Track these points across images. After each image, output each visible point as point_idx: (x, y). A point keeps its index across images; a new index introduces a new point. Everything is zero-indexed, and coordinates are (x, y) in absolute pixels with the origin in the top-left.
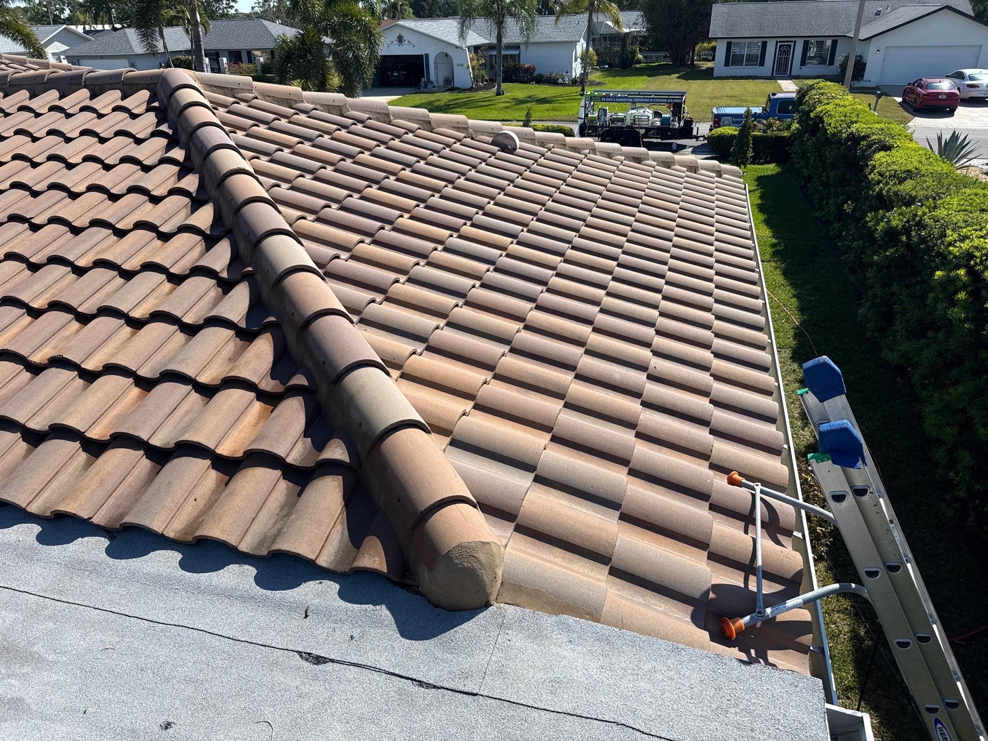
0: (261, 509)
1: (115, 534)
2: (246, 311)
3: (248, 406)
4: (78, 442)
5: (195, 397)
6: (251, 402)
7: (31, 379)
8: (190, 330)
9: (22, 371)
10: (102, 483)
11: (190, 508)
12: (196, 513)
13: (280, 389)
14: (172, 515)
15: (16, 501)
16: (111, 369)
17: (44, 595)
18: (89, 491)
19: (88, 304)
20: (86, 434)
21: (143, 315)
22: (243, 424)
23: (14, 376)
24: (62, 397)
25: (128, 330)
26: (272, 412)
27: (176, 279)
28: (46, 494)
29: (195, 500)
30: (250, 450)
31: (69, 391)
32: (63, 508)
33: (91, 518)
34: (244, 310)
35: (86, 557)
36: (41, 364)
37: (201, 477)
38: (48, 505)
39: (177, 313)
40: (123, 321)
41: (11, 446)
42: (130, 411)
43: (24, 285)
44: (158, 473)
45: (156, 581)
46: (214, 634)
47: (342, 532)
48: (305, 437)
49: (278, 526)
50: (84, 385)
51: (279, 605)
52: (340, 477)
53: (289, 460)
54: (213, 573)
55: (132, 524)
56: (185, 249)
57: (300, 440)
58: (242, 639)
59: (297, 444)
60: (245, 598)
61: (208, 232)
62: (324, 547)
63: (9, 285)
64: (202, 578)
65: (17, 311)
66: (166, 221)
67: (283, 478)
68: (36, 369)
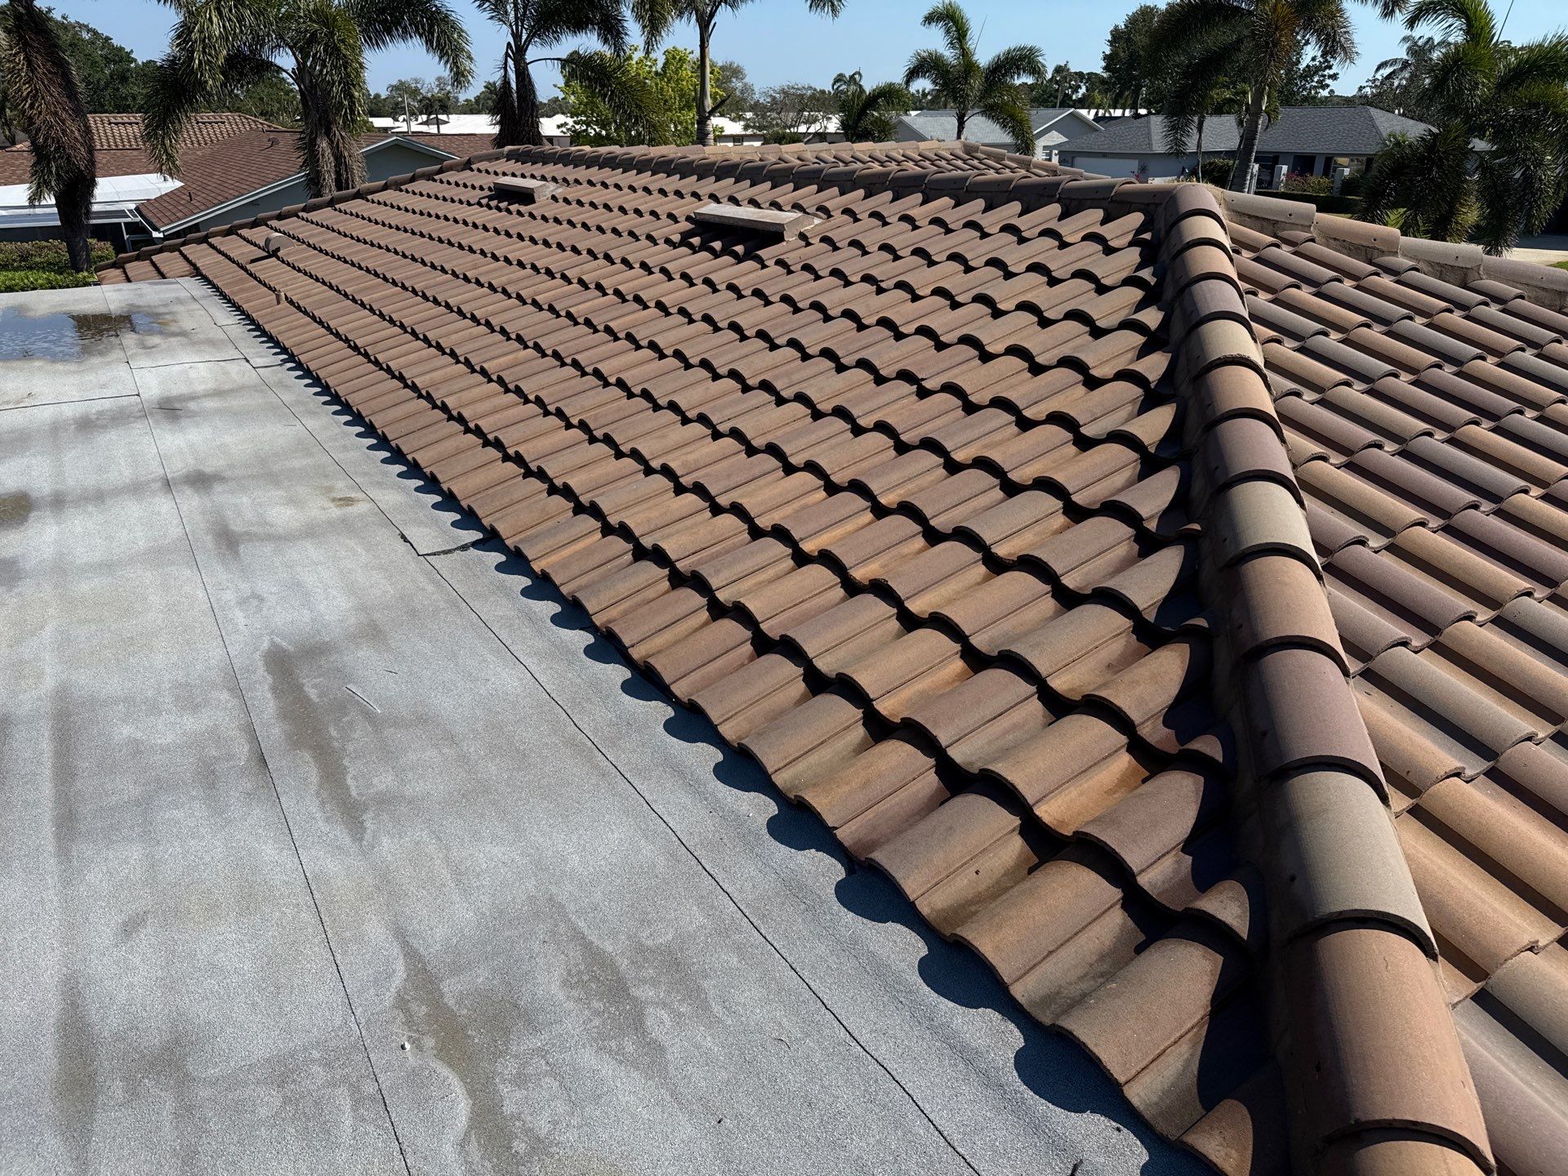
0: (1068, 940)
1: (856, 867)
2: (1163, 596)
3: (1110, 755)
4: (861, 711)
5: (1036, 706)
6: (1116, 751)
7: (843, 600)
8: (1068, 599)
9: (836, 584)
10: (866, 784)
11: (966, 881)
12: (970, 894)
13: (1173, 748)
14: (936, 880)
15: (764, 760)
16: (940, 623)
17: (745, 911)
18: (846, 789)
19: (945, 517)
20: (874, 703)
21: (1010, 554)
22: (1091, 783)
23: (826, 590)
24: (866, 639)
25: (982, 569)
26: (1144, 781)
27: (1076, 513)
28: (800, 766)
29: (977, 872)
30: (1086, 834)
31: (877, 633)
32: (809, 797)
34: (1161, 593)
35: (810, 882)
36: (860, 582)
37: (998, 840)
38: (797, 782)
39: (1058, 567)
40: (980, 556)
41: (788, 683)
42: (941, 692)
43: (881, 469)
44: (942, 803)
45: (879, 971)
46: (922, 1111)
47: (1188, 1061)
48: (1183, 850)
49: (1084, 986)
50: (898, 631)
51: (1036, 1127)
52: (1220, 959)
53: (1143, 880)
54: (959, 1007)
55: (881, 866)
56: (1107, 469)
57: (1174, 852)
58: (959, 1150)
59: (1165, 858)
60: (989, 1080)
61: (1152, 450)
62: (1147, 1071)
63: (865, 464)
64: (941, 1006)
65: (863, 503)
66: (1095, 419)
67: (1123, 907)
68: (852, 588)
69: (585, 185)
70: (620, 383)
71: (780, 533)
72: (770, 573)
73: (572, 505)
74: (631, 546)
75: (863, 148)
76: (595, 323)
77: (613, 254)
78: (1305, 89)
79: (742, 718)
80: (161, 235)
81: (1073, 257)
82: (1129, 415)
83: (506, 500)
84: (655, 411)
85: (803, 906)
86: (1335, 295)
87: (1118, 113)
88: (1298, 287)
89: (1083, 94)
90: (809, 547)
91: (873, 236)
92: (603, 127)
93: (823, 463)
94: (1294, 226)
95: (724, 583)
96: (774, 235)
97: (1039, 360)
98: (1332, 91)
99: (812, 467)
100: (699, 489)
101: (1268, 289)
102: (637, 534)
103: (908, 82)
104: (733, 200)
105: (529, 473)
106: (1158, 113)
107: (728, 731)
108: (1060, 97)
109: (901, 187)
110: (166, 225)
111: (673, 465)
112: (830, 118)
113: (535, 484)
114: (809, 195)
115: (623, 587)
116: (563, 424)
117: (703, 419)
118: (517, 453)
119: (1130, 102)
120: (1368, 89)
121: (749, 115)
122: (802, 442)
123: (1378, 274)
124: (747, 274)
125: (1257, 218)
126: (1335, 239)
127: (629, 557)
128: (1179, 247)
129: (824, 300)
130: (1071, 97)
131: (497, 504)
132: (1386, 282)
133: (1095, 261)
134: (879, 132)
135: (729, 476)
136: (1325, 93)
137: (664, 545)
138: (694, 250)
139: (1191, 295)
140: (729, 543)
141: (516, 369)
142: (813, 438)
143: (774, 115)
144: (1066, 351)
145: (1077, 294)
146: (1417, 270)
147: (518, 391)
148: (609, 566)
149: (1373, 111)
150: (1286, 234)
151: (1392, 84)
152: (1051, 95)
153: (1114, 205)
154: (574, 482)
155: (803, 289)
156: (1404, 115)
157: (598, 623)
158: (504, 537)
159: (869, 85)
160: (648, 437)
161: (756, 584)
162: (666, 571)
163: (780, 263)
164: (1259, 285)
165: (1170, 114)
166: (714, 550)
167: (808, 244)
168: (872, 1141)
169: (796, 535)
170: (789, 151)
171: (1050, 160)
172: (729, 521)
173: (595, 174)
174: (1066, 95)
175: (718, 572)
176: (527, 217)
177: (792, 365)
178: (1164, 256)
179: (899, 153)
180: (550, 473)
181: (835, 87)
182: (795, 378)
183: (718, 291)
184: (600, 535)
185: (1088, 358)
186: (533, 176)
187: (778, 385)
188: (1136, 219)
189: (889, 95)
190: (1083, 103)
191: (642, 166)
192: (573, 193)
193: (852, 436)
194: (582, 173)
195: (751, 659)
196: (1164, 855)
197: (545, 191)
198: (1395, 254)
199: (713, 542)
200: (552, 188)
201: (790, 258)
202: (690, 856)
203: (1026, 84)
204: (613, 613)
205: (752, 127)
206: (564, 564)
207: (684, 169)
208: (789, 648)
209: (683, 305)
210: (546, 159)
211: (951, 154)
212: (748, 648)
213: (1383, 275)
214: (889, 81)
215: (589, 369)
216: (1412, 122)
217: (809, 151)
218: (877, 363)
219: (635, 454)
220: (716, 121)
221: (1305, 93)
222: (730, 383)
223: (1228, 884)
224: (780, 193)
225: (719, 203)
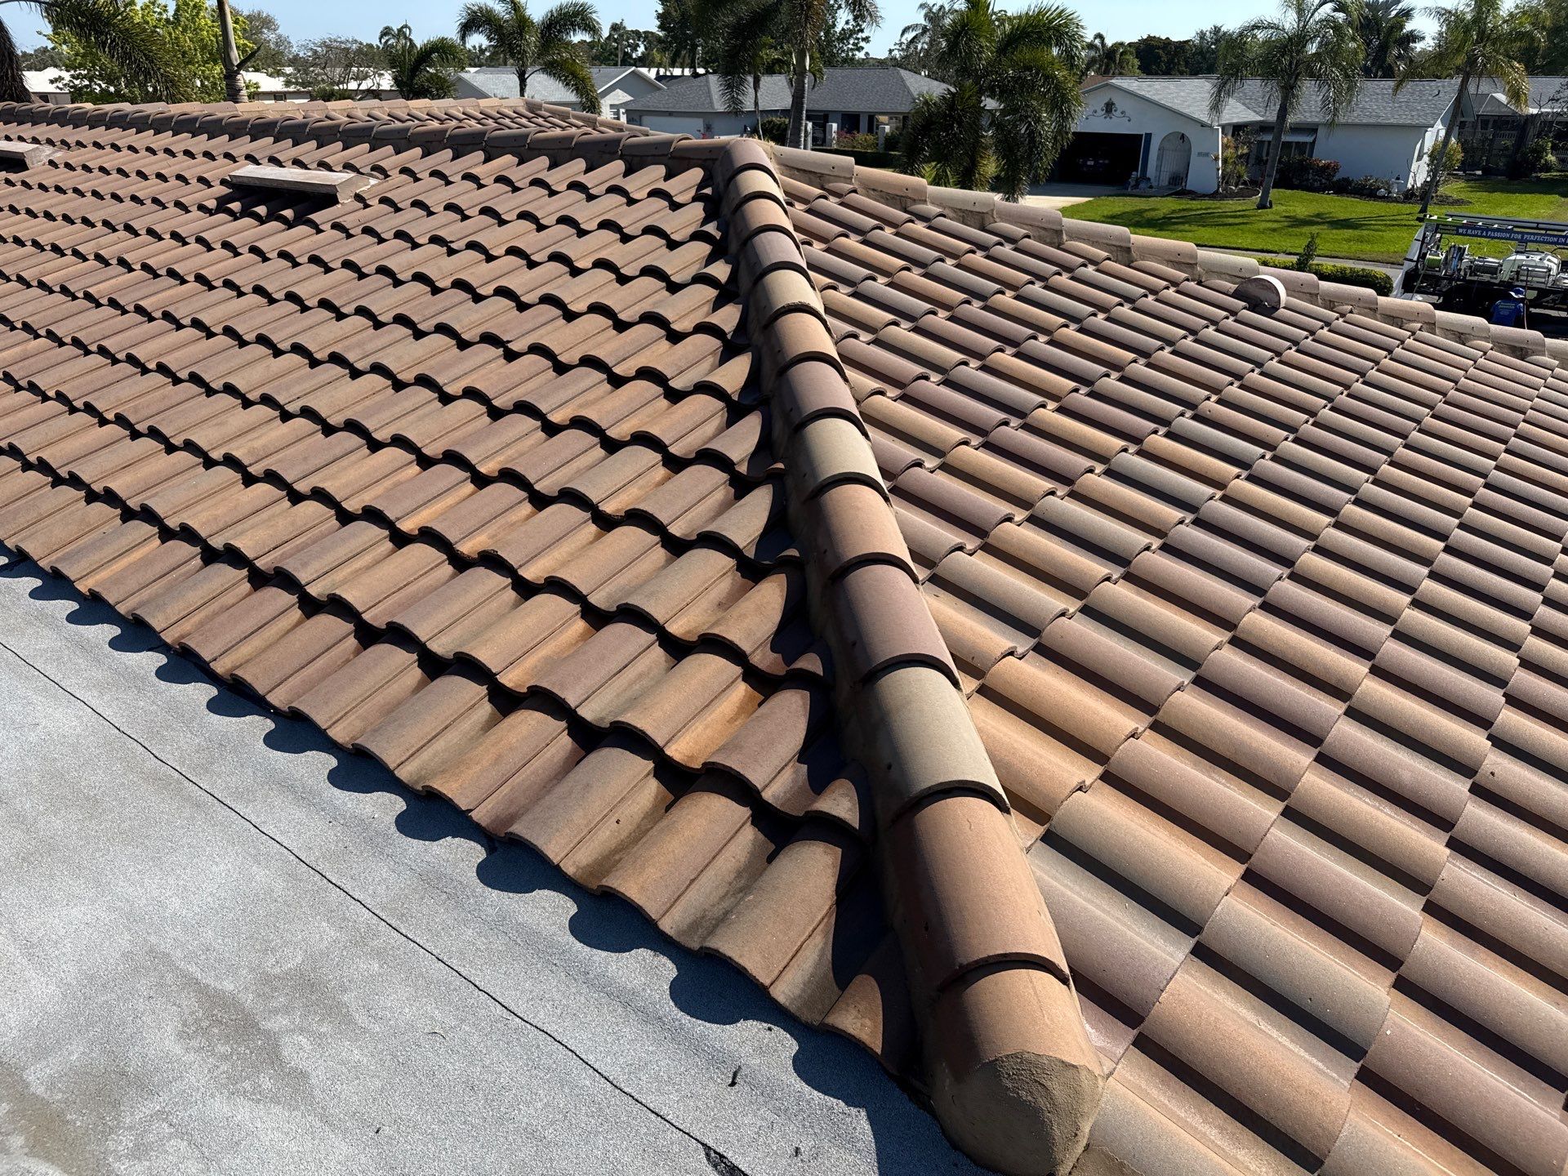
0: (707, 865)
1: (497, 845)
2: (759, 533)
3: (728, 687)
4: (485, 687)
5: (658, 653)
6: (733, 682)
7: (453, 577)
8: (676, 547)
9: (443, 562)
10: (498, 759)
11: (608, 833)
12: (613, 844)
13: (781, 670)
14: (578, 838)
15: (384, 757)
16: (556, 586)
17: (380, 914)
18: (479, 767)
19: (549, 481)
20: (498, 676)
21: (618, 510)
22: (713, 716)
23: (432, 569)
24: (482, 613)
25: (592, 528)
26: (760, 705)
27: (675, 464)
28: (425, 755)
29: (618, 822)
30: (713, 763)
31: (494, 605)
32: (438, 785)
33: (471, 810)
34: (757, 530)
35: (449, 871)
36: (469, 557)
37: (635, 786)
38: (423, 772)
39: (663, 517)
40: (588, 515)
41: (401, 672)
42: (565, 655)
43: (476, 438)
44: (578, 763)
45: (531, 941)
46: (587, 1063)
47: (823, 950)
48: (799, 761)
49: (726, 904)
50: (516, 601)
51: (696, 1047)
52: (839, 851)
53: (767, 795)
54: (613, 954)
55: (520, 837)
56: (697, 419)
57: (791, 764)
58: (626, 1090)
59: (784, 771)
60: (648, 1016)
61: (735, 398)
62: (787, 969)
63: (458, 434)
64: (595, 958)
65: (459, 474)
66: (682, 372)
67: (752, 823)
68: (461, 563)
69: (90, 147)
70: (162, 369)
71: (373, 515)
72: (367, 558)
73: (119, 511)
74: (198, 549)
75: (419, 105)
76: (122, 303)
77: (135, 224)
78: (843, 51)
79: (354, 717)
81: (642, 214)
82: (712, 366)
83: (33, 515)
84: (208, 396)
85: (444, 896)
86: (879, 242)
87: (677, 72)
88: (847, 236)
89: (642, 53)
90: (407, 526)
91: (437, 197)
92: (110, 82)
93: (411, 435)
94: (838, 178)
95: (315, 576)
96: (326, 198)
97: (622, 316)
98: (867, 54)
99: (399, 441)
100: (272, 477)
101: (822, 239)
102: (203, 534)
103: (463, 38)
104: (274, 161)
105: (58, 481)
106: (715, 72)
107: (339, 734)
108: (620, 55)
109: (462, 145)
111: (237, 454)
112: (383, 74)
113: (67, 493)
114: (360, 153)
115: (194, 596)
116: (96, 420)
117: (267, 400)
118: (40, 459)
119: (688, 61)
120: (896, 52)
121: (289, 70)
122: (386, 415)
123: (912, 221)
124: (300, 240)
125: (805, 171)
126: (874, 190)
127: (198, 561)
128: (736, 202)
129: (390, 264)
130: (631, 57)
131: (22, 521)
132: (919, 227)
133: (663, 217)
134: (437, 90)
135: (305, 459)
136: (860, 55)
137: (237, 543)
138: (235, 216)
139: (753, 247)
140: (316, 531)
141: (26, 362)
142: (397, 410)
143: (318, 70)
144: (646, 307)
145: (648, 251)
146: (944, 216)
147: (33, 388)
148: (174, 575)
149: (903, 72)
150: (831, 186)
151: (916, 48)
152: (611, 54)
153: (676, 161)
154: (118, 485)
155: (367, 254)
156: (929, 76)
157: (169, 641)
158: (36, 558)
159: (420, 39)
160: (205, 426)
161: (352, 573)
162: (245, 572)
163: (336, 226)
164: (813, 235)
165: (725, 74)
166: (298, 542)
167: (367, 206)
168: (539, 1105)
169: (391, 515)
170: (338, 109)
171: (618, 119)
172: (311, 508)
173: (101, 134)
174: (626, 54)
175: (305, 565)
176: (19, 186)
177: (365, 334)
178: (726, 210)
179: (459, 111)
180: (86, 478)
181: (383, 41)
182: (370, 347)
183: (269, 259)
184: (159, 542)
185: (668, 314)
186: (21, 139)
187: (351, 357)
188: (696, 174)
189: (441, 50)
190: (643, 61)
191: (160, 125)
192: (76, 157)
193: (440, 405)
194: (85, 134)
195: (357, 653)
196: (783, 768)
197: (39, 156)
198: (925, 202)
199: (295, 534)
200: (48, 152)
201: (347, 222)
202: (312, 872)
203: (585, 41)
204: (186, 626)
205: (294, 83)
206: (117, 580)
207: (213, 128)
208: (399, 635)
209: (229, 277)
210: (36, 118)
211: (514, 112)
212: (352, 642)
213: (917, 222)
214: (441, 35)
215: (121, 356)
216: (936, 83)
217: (361, 109)
218: (457, 327)
219: (190, 446)
220: (247, 77)
221: (843, 55)
222: (296, 359)
223: (838, 783)
224: (328, 152)
225: (259, 164)
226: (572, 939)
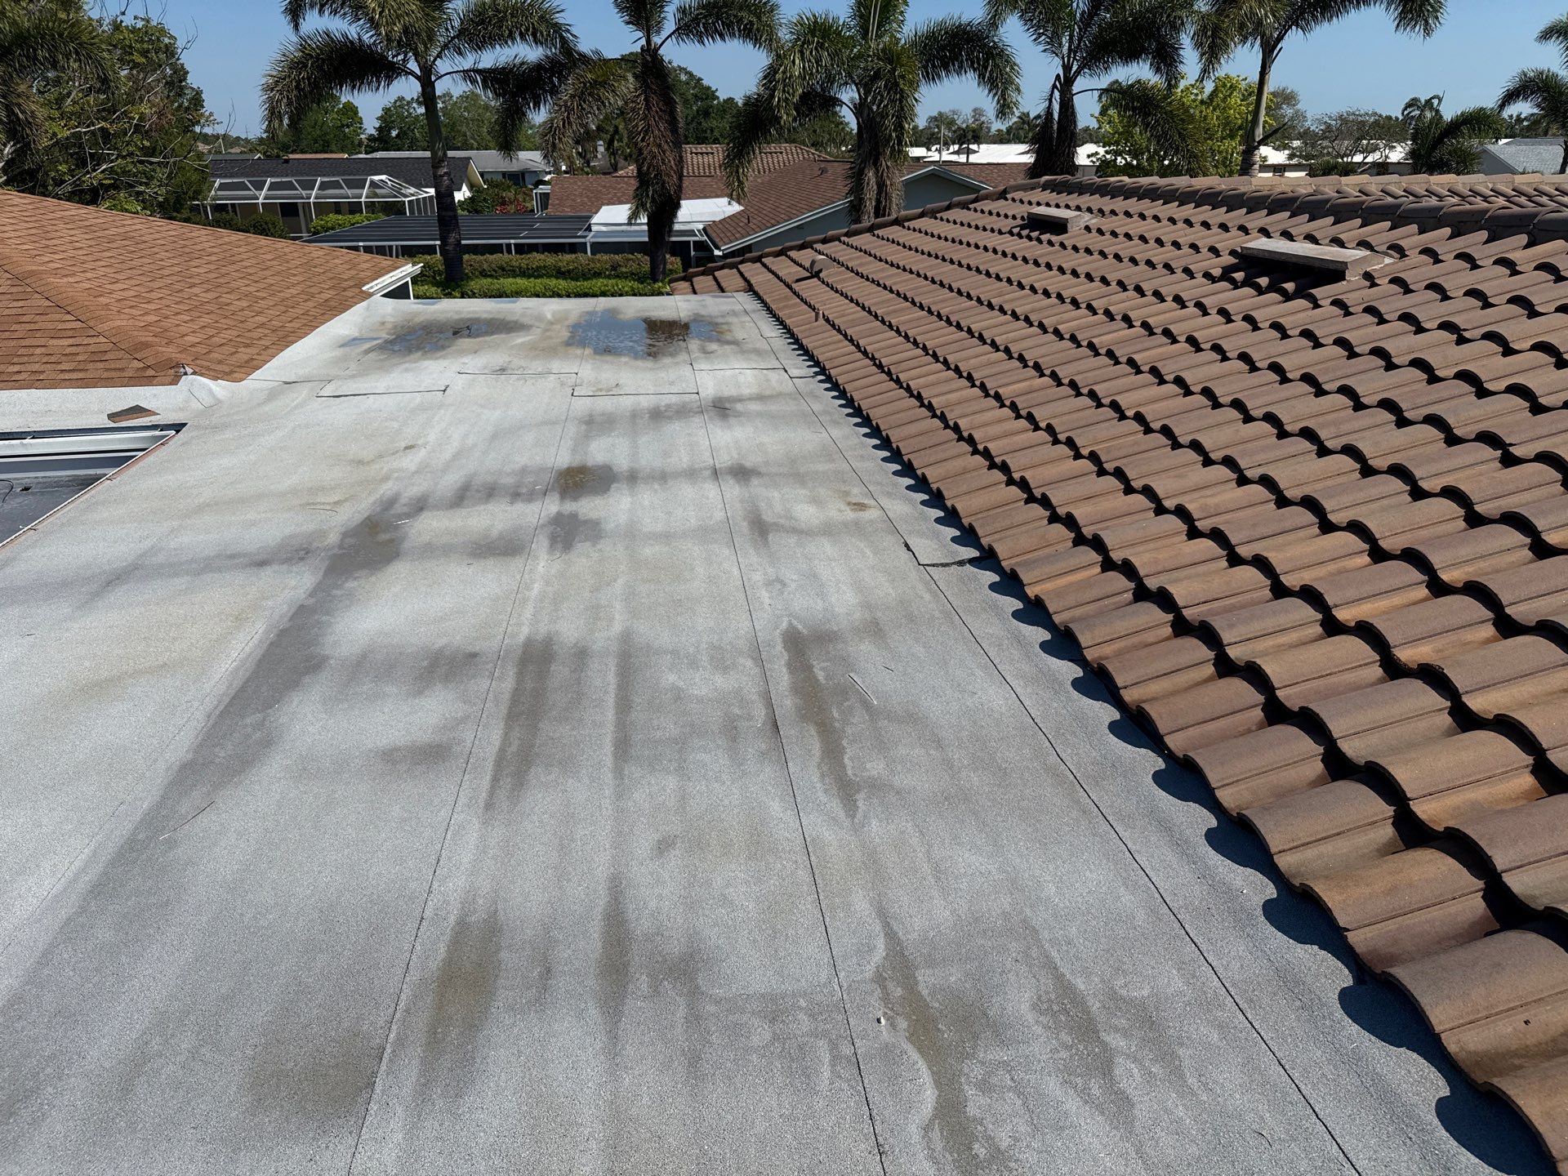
1: (1367, 978)
4: (1393, 808)
7: (1380, 681)
9: (1375, 662)
10: (1392, 891)
11: (1510, 1029)
14: (1472, 1017)
15: (1268, 838)
16: (1507, 726)
17: (1230, 989)
18: (1367, 890)
19: (1526, 607)
20: (1411, 802)
23: (1360, 666)
24: (1406, 729)
28: (1309, 853)
29: (1527, 1022)
31: (1423, 724)
32: (1320, 889)
33: (1348, 930)
35: (1309, 980)
36: (1405, 665)
37: (1561, 993)
38: (1303, 869)
40: (1567, 657)
41: (1303, 760)
42: (1499, 808)
43: (1446, 541)
44: (1487, 934)
45: (1385, 1097)
50: (1450, 729)
54: (1486, 1166)
55: (1403, 985)
63: (1424, 533)
65: (1416, 575)
68: (1394, 669)
69: (1121, 216)
70: (1139, 418)
71: (1310, 595)
72: (1293, 636)
73: (1073, 535)
74: (1132, 585)
75: (1441, 181)
76: (1117, 355)
77: (1145, 286)
79: (1243, 787)
80: (721, 253)
83: (1007, 523)
84: (1173, 449)
85: (1298, 1003)
90: (1343, 615)
91: (1458, 279)
92: (1135, 157)
93: (1371, 525)
95: (1238, 639)
96: (1334, 273)
99: (1357, 528)
100: (1217, 536)
102: (1142, 573)
103: (1502, 106)
104: (1287, 235)
105: (1031, 499)
107: (1226, 797)
109: (1499, 227)
110: (726, 244)
111: (1190, 507)
112: (1395, 147)
113: (1037, 510)
114: (1380, 232)
115: (1122, 625)
116: (1072, 453)
117: (1229, 462)
118: (1023, 478)
121: (1296, 143)
122: (1346, 500)
124: (1296, 313)
127: (1129, 596)
129: (1389, 346)
131: (998, 526)
134: (1458, 163)
135: (1254, 525)
137: (1172, 589)
138: (1236, 285)
140: (1247, 597)
141: (1029, 396)
142: (1361, 496)
147: (1030, 417)
148: (1106, 602)
154: (1079, 513)
155: (1363, 332)
157: (1089, 658)
158: (1001, 558)
159: (1449, 112)
160: (1163, 475)
161: (1273, 647)
162: (1170, 617)
163: (1337, 303)
166: (1227, 603)
167: (1374, 285)
169: (1330, 600)
170: (1350, 184)
172: (1249, 575)
173: (1133, 205)
175: (1231, 626)
176: (1057, 247)
177: (1343, 414)
179: (1487, 187)
180: (1054, 501)
181: (1406, 113)
182: (1345, 428)
183: (1260, 329)
184: (1099, 569)
186: (1067, 207)
187: (1323, 434)
189: (1478, 122)
191: (1184, 198)
192: (1107, 224)
193: (1409, 499)
194: (1119, 204)
195: (1261, 727)
197: (1077, 220)
199: (1227, 594)
200: (1087, 219)
201: (1348, 299)
202: (1173, 917)
204: (1107, 650)
206: (1059, 593)
207: (1232, 202)
208: (1310, 723)
209: (1219, 342)
210: (1082, 189)
211: (1557, 189)
212: (1258, 713)
215: (1106, 401)
217: (1375, 184)
218: (1451, 421)
219: (1148, 491)
220: (1265, 151)
222: (1266, 427)
224: (1344, 229)
225: (1270, 237)
226: (1436, 1122)
